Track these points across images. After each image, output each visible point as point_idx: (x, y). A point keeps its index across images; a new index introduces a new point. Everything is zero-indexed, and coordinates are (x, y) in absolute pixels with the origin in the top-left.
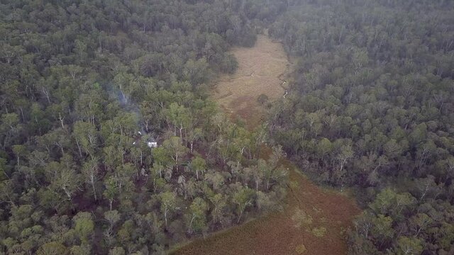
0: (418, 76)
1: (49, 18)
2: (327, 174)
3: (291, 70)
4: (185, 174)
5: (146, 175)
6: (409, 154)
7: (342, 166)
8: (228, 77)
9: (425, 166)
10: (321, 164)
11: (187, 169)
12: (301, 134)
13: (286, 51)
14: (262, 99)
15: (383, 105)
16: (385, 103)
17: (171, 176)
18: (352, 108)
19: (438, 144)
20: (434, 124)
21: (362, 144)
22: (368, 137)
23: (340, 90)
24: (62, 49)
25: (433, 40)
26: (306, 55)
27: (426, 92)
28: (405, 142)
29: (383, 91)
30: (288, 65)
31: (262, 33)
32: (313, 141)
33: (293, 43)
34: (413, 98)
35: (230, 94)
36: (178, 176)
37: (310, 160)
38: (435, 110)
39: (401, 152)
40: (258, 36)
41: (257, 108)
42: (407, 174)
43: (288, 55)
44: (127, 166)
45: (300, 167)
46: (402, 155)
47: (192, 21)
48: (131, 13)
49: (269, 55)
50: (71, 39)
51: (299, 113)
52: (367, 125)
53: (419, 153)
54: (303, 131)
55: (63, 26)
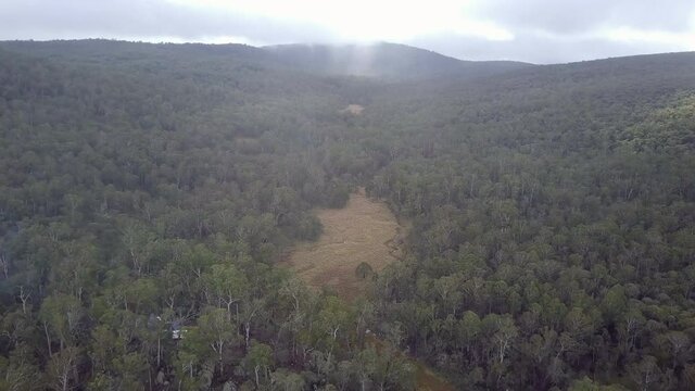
0: (595, 226)
1: (28, 169)
2: (479, 371)
3: (403, 235)
4: (235, 378)
5: (166, 383)
6: (606, 331)
7: (502, 356)
8: (307, 245)
9: (635, 350)
10: (468, 355)
11: (239, 371)
12: (430, 310)
13: (393, 211)
14: (363, 270)
15: (550, 266)
16: (554, 263)
17: (209, 384)
18: (505, 270)
19: (647, 315)
20: (634, 288)
21: (529, 319)
22: (536, 309)
23: (482, 250)
24: (42, 208)
25: (605, 189)
26: (423, 214)
27: (613, 247)
28: (596, 312)
29: (548, 249)
30: (397, 229)
31: (356, 192)
32: (450, 318)
33: (403, 201)
34: (595, 255)
35: (312, 266)
36: (223, 382)
37: (449, 351)
38: (630, 268)
39: (591, 328)
40: (351, 195)
41: (355, 285)
42: (609, 365)
43: (396, 216)
44: (132, 358)
45: (433, 364)
46: (596, 334)
47: (252, 174)
48: (158, 165)
49: (368, 216)
50: (58, 195)
51: (423, 281)
52: (532, 292)
53: (620, 329)
54: (433, 306)
55: (48, 178)
